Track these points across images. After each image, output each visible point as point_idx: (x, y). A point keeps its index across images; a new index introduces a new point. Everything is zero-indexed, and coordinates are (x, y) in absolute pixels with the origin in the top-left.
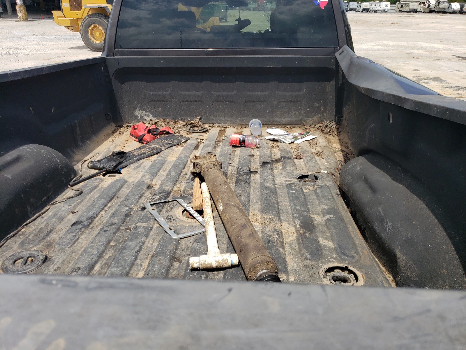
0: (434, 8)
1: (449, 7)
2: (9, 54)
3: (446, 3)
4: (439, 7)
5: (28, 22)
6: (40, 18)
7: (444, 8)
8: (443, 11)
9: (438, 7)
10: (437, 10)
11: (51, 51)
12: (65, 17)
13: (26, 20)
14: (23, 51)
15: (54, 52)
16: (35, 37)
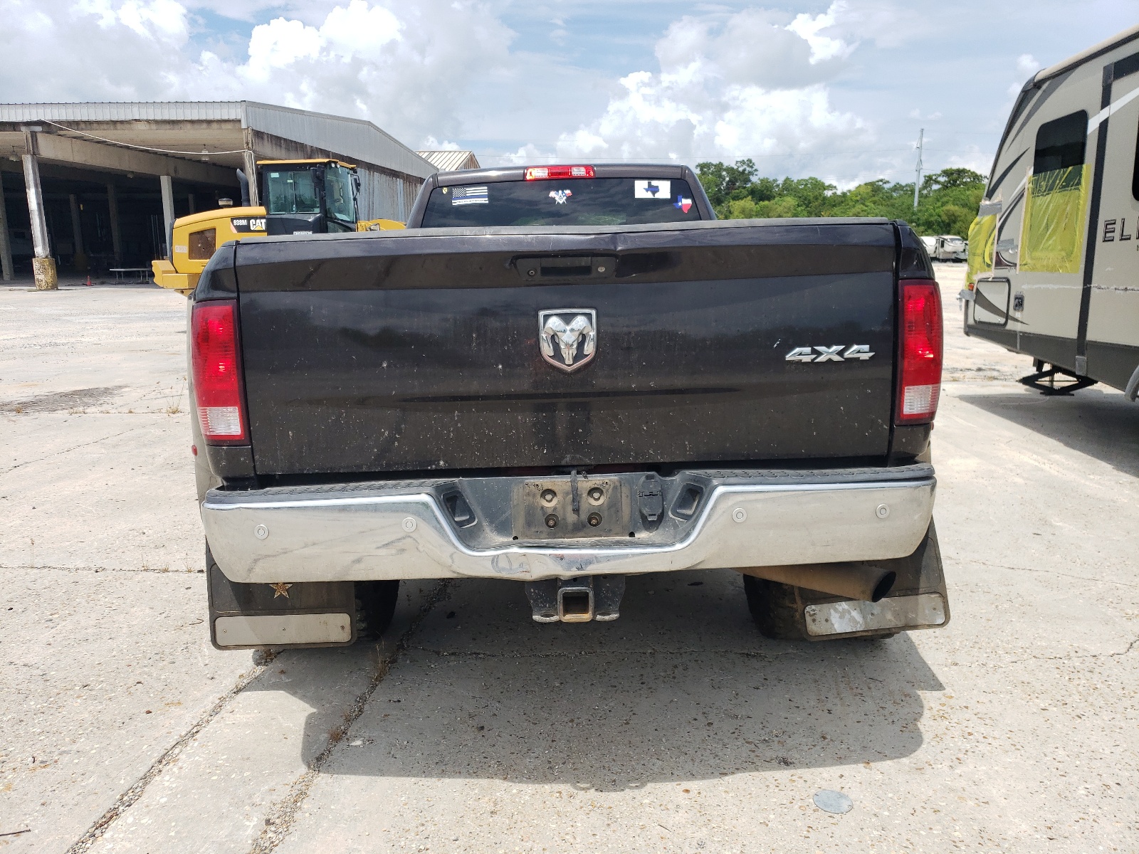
0: (935, 252)
1: (964, 250)
2: (56, 344)
3: (957, 242)
4: (945, 251)
5: (59, 292)
6: (84, 284)
7: (955, 252)
8: (953, 257)
9: (941, 250)
10: (941, 257)
11: (142, 338)
12: (177, 272)
13: (54, 287)
14: (83, 339)
15: (149, 338)
16: (91, 316)
